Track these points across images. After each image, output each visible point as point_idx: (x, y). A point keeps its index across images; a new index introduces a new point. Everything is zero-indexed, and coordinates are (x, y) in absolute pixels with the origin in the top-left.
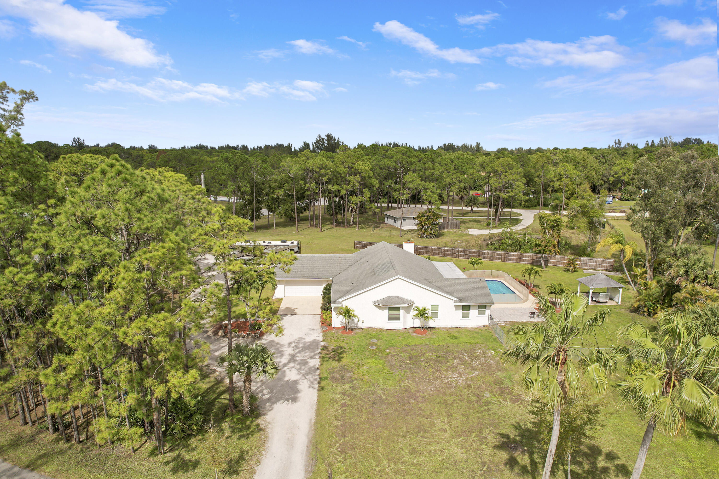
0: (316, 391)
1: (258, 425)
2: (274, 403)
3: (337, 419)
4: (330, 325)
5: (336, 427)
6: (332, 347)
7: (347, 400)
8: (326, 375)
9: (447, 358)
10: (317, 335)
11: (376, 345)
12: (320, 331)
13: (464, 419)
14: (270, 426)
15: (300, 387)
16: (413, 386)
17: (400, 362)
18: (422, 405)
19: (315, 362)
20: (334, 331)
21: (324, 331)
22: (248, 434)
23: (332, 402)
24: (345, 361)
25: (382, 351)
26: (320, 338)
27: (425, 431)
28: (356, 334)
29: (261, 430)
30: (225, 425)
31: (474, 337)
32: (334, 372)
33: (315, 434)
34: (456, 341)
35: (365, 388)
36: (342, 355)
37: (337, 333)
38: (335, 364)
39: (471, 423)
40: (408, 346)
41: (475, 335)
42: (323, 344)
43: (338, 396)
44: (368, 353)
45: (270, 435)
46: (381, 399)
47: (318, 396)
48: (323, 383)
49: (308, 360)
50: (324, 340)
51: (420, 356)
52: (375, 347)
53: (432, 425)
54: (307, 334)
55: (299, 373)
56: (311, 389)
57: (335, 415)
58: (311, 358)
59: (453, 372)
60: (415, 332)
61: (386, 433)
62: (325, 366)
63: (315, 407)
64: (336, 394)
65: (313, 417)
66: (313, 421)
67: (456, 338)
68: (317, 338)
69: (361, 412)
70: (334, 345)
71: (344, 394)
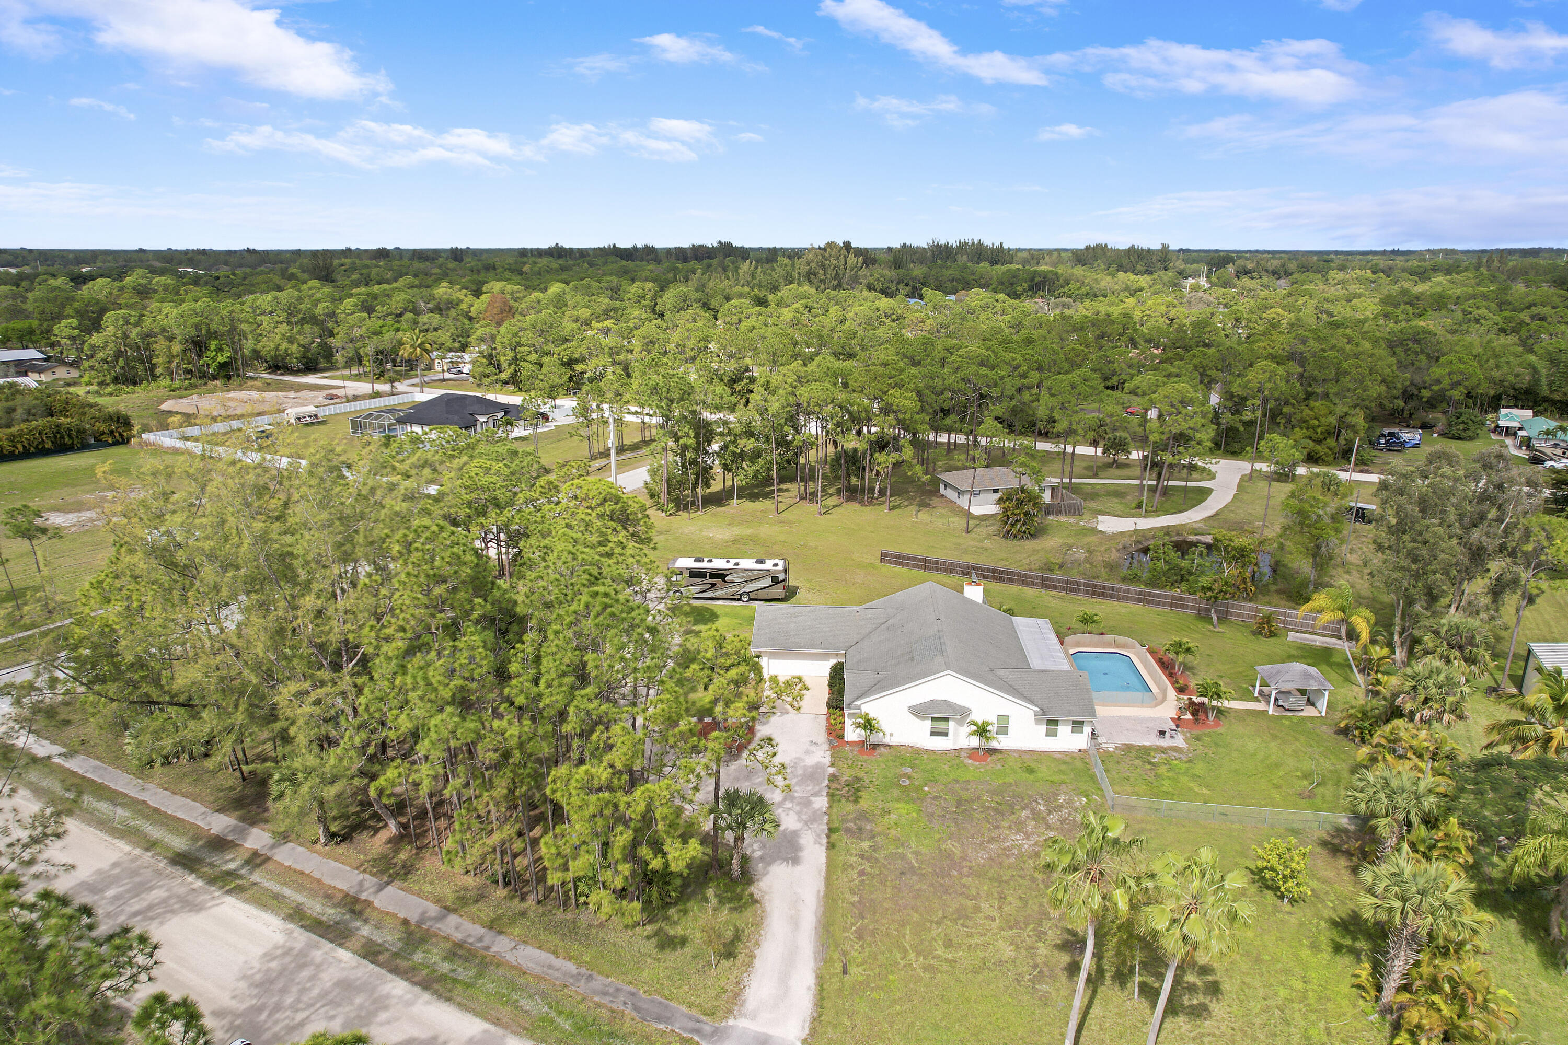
0: (824, 848)
1: (752, 895)
2: (769, 864)
3: (853, 893)
4: (841, 737)
5: (853, 904)
6: (845, 778)
7: (866, 866)
8: (836, 825)
9: (1012, 806)
10: (822, 753)
11: (909, 777)
12: (826, 746)
13: (1020, 904)
14: (767, 897)
15: (802, 841)
16: (957, 852)
17: (944, 809)
18: (967, 881)
19: (821, 802)
20: (847, 748)
21: (832, 748)
22: (741, 907)
23: (847, 867)
24: (864, 804)
25: (918, 789)
26: (827, 760)
27: (967, 918)
28: (880, 755)
29: (756, 902)
30: (710, 892)
31: (1061, 772)
32: (848, 821)
33: (824, 912)
34: (1032, 777)
35: (892, 849)
36: (860, 793)
37: (852, 751)
38: (850, 807)
39: (1029, 911)
40: (957, 781)
41: (1063, 767)
42: (831, 770)
43: (855, 859)
44: (896, 792)
45: (768, 909)
46: (913, 867)
47: (828, 857)
48: (834, 836)
49: (812, 798)
50: (832, 765)
51: (973, 801)
52: (908, 782)
53: (977, 909)
54: (807, 752)
55: (799, 820)
56: (817, 846)
57: (850, 888)
58: (816, 794)
59: (1019, 831)
60: (970, 757)
61: (916, 917)
62: (835, 810)
63: (823, 874)
64: (851, 855)
65: (822, 888)
66: (822, 894)
67: (1031, 771)
68: (822, 760)
69: (885, 885)
70: (848, 774)
71: (862, 856)
